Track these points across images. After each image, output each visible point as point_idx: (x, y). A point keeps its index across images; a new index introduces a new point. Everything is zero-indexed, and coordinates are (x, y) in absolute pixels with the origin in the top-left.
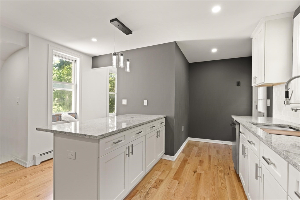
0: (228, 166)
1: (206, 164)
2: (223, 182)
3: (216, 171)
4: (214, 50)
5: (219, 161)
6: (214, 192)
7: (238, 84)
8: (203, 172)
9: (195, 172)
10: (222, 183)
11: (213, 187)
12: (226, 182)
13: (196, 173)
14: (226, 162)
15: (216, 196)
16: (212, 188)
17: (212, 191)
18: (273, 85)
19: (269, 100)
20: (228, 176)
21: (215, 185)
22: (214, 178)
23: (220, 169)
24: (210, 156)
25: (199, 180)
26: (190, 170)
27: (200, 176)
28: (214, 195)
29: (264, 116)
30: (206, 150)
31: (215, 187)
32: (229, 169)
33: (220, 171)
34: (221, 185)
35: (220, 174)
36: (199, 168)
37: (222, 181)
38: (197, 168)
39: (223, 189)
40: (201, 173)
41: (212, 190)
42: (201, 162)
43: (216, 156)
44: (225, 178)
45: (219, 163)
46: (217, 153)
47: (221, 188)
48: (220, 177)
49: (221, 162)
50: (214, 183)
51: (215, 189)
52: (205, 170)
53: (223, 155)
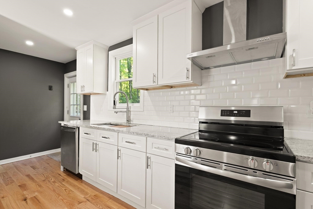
0: (57, 174)
1: (31, 185)
2: (65, 188)
3: (50, 184)
4: (29, 43)
5: (43, 175)
6: (66, 200)
7: (50, 88)
8: (36, 194)
9: (25, 200)
10: (65, 190)
11: (60, 197)
12: (68, 187)
13: (28, 200)
14: (53, 172)
15: (69, 202)
16: (61, 199)
17: (63, 201)
18: (91, 94)
19: (86, 106)
20: (65, 181)
21: (60, 195)
22: (54, 191)
23: (53, 180)
24: (28, 176)
25: (39, 202)
26: (16, 202)
27: (36, 199)
28: (67, 202)
29: (80, 119)
30: (14, 172)
31: (62, 197)
32: (61, 177)
33: (54, 182)
34: (66, 191)
35: (57, 184)
36: (26, 193)
37: (63, 189)
38: (23, 195)
39: (70, 192)
40: (34, 195)
41: (61, 201)
42: (23, 186)
43: (36, 172)
44: (64, 185)
45: (45, 176)
46: (34, 169)
47: (68, 193)
48: (58, 186)
49: (47, 175)
50: (58, 194)
51: (63, 198)
52: (37, 191)
53: (43, 167)
